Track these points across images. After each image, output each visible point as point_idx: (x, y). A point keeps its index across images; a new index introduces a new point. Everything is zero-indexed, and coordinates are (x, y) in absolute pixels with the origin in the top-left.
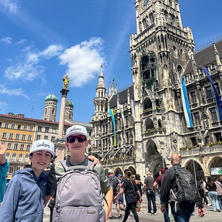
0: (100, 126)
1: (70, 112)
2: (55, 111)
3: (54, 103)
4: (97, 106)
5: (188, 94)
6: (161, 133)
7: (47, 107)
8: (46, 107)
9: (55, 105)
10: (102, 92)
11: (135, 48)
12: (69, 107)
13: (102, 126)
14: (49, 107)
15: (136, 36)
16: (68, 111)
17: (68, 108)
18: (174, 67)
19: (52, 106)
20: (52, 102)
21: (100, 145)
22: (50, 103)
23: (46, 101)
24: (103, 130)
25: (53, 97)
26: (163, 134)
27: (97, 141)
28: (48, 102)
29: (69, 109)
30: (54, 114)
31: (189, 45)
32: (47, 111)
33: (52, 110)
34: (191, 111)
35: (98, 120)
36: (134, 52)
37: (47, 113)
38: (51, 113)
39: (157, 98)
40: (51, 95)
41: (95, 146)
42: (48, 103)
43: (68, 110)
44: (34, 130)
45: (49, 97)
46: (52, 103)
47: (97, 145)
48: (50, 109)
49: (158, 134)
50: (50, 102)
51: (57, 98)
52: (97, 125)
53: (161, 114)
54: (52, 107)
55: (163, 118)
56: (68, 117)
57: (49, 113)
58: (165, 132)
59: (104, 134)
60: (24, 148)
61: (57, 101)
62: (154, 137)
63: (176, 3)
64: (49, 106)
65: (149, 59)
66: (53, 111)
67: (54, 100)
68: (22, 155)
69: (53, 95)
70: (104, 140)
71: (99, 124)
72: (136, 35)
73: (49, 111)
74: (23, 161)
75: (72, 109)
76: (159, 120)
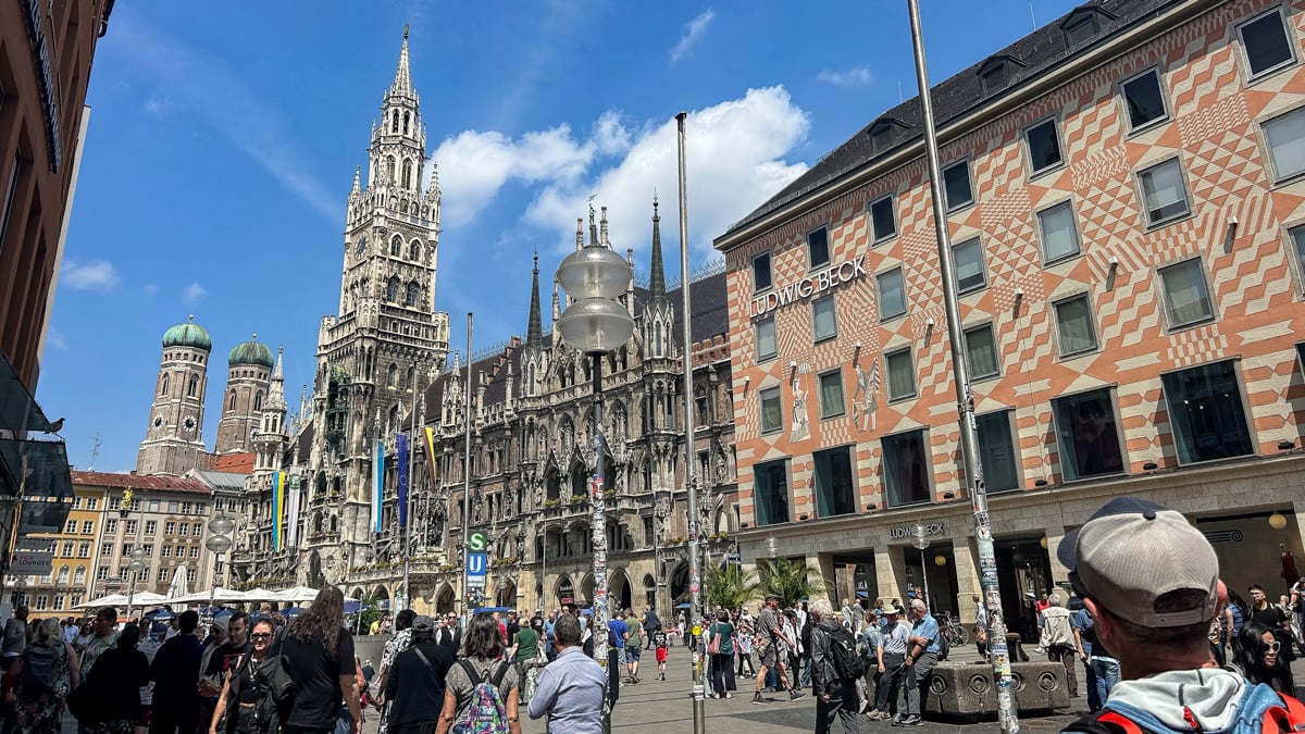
0: (261, 503)
1: (258, 384)
2: (198, 383)
3: (195, 356)
4: (259, 455)
5: (385, 473)
6: (332, 539)
7: (171, 370)
8: (164, 370)
9: (200, 361)
10: (275, 421)
11: (326, 352)
12: (255, 369)
13: (265, 504)
14: (177, 369)
15: (333, 323)
16: (253, 382)
17: (252, 372)
18: (378, 415)
19: (187, 365)
20: (190, 352)
21: (257, 545)
22: (182, 357)
23: (166, 345)
24: (265, 514)
25: (194, 332)
26: (336, 543)
27: (251, 536)
28: (175, 351)
29: (255, 375)
30: (197, 394)
31: (435, 355)
32: (171, 384)
33: (187, 380)
34: (384, 504)
35: (257, 490)
36: (324, 359)
37: (170, 392)
38: (186, 392)
39: (337, 474)
40: (184, 326)
41: (247, 547)
42: (174, 355)
43: (252, 376)
44: (99, 506)
45: (176, 332)
46: (190, 356)
47: (251, 545)
48: (181, 377)
49: (327, 542)
50: (183, 351)
51: (207, 336)
52: (254, 501)
53: (336, 506)
54: (189, 368)
55: (341, 514)
56: (252, 404)
57: (178, 393)
58: (339, 538)
59: (266, 521)
60: (72, 552)
61: (208, 348)
62: (321, 547)
63: (432, 248)
64: (175, 365)
65: (340, 390)
66: (193, 384)
67: (196, 345)
68: (67, 569)
69: (191, 327)
70: (265, 535)
71: (260, 498)
72: (333, 319)
73: (178, 383)
74: (70, 581)
75: (265, 376)
76: (334, 517)
